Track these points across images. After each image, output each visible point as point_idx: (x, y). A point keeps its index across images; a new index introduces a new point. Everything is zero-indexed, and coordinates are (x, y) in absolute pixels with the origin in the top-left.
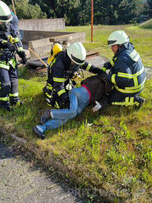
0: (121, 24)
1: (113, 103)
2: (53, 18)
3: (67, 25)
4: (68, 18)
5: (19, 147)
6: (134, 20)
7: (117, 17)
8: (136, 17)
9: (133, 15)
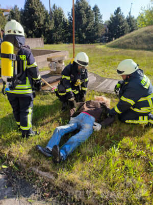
0: (88, 43)
1: (127, 121)
2: (32, 37)
3: (45, 43)
4: (45, 37)
5: (47, 184)
6: (98, 40)
7: (85, 38)
8: (99, 37)
9: (97, 37)
